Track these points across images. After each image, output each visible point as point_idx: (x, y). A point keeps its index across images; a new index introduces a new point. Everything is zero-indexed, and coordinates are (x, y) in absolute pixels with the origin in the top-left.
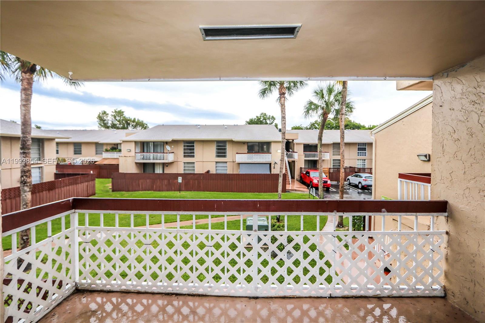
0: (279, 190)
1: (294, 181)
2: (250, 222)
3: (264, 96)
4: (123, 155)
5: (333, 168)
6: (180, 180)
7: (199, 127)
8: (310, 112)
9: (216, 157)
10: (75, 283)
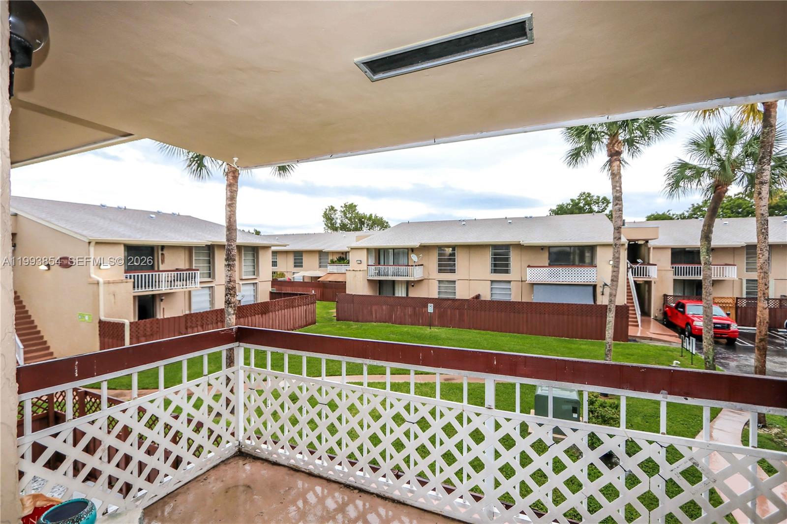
0: (607, 336)
1: (649, 322)
2: (542, 390)
3: (576, 161)
4: (352, 269)
5: (746, 299)
6: (431, 308)
7: (463, 223)
8: (681, 184)
9: (492, 273)
10: (238, 442)
